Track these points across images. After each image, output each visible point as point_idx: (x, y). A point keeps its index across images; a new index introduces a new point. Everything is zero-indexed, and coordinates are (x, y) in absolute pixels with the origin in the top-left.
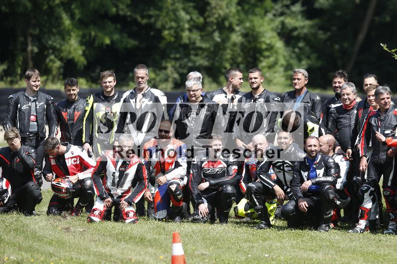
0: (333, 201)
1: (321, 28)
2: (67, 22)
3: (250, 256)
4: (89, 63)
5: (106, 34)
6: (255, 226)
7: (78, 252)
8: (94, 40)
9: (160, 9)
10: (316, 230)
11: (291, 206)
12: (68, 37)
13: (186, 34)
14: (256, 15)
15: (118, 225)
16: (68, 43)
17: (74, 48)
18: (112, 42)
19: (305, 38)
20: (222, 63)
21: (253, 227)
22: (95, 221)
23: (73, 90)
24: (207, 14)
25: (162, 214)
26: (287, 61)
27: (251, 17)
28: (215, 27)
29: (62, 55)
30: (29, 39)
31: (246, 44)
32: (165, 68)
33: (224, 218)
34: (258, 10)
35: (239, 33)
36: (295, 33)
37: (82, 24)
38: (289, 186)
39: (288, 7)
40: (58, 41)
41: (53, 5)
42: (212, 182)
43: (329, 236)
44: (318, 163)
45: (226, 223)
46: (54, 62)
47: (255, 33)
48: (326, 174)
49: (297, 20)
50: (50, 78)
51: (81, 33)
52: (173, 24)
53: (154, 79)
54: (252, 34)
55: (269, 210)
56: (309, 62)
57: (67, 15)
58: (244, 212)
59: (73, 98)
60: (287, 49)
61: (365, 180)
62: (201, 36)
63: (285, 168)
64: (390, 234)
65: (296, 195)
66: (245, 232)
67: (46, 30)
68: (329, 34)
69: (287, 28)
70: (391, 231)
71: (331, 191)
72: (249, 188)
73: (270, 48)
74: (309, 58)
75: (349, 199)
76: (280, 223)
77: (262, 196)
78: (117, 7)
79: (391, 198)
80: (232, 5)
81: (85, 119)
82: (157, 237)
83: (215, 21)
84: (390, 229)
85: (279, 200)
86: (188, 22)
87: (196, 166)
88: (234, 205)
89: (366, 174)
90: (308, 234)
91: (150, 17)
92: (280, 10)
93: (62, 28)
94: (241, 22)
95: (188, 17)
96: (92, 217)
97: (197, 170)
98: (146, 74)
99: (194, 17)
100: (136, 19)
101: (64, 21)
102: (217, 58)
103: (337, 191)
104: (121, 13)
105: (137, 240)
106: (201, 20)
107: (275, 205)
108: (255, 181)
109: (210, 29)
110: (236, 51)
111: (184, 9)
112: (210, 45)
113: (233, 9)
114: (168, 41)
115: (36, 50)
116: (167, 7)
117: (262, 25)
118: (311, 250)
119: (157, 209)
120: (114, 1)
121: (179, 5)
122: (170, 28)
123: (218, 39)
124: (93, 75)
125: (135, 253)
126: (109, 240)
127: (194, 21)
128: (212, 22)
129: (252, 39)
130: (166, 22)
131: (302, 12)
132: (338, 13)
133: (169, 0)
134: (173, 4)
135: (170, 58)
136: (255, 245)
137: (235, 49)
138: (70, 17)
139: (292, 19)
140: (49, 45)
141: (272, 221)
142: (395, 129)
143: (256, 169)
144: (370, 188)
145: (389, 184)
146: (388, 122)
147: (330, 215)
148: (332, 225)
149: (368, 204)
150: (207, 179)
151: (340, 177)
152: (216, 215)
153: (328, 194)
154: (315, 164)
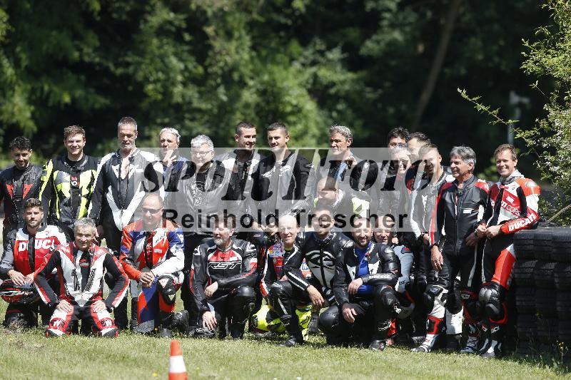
0: (391, 307)
1: (368, 84)
2: (9, 71)
3: (275, 379)
4: (40, 129)
5: (65, 89)
6: (281, 343)
7: (35, 373)
8: (48, 96)
9: (142, 54)
11: (332, 315)
12: (11, 93)
13: (178, 89)
14: (277, 64)
15: (90, 341)
16: (9, 101)
17: (19, 108)
18: (73, 99)
19: (347, 98)
20: (228, 132)
21: (279, 344)
22: (56, 336)
24: (208, 62)
25: (148, 325)
26: (320, 129)
27: (270, 66)
28: (219, 80)
29: (2, 117)
31: (263, 104)
34: (279, 57)
35: (254, 90)
36: (333, 91)
37: (31, 74)
38: (330, 287)
39: (322, 53)
42: (223, 281)
43: (386, 355)
44: (371, 255)
45: (242, 338)
47: (275, 90)
48: (383, 269)
49: (336, 72)
51: (29, 87)
52: (160, 75)
54: (272, 91)
55: (301, 321)
57: (9, 61)
58: (266, 324)
59: (23, 165)
60: (321, 113)
61: (436, 279)
62: (200, 92)
63: (324, 262)
64: (468, 353)
65: (340, 299)
68: (380, 91)
69: (321, 84)
70: (470, 350)
71: (388, 293)
72: (273, 291)
73: (298, 110)
75: (412, 306)
76: (316, 339)
77: (292, 300)
78: (80, 50)
79: (472, 303)
80: (243, 49)
81: (41, 193)
82: (145, 354)
83: (220, 72)
84: (469, 347)
85: (315, 306)
86: (182, 72)
87: (199, 259)
90: (354, 353)
91: (127, 64)
92: (311, 58)
93: (2, 79)
94: (256, 74)
95: (181, 66)
96: (52, 330)
97: (200, 265)
98: (134, 131)
99: (190, 66)
100: (107, 68)
101: (5, 70)
102: (222, 125)
103: (397, 295)
104: (87, 59)
105: (116, 359)
106: (200, 70)
107: (309, 314)
109: (212, 83)
111: (176, 54)
112: (213, 105)
113: (246, 56)
114: (153, 99)
116: (152, 52)
117: (286, 79)
118: (361, 372)
120: (77, 42)
121: (169, 49)
122: (156, 82)
123: (224, 98)
124: (46, 147)
125: (116, 374)
126: (78, 358)
127: (190, 72)
128: (215, 73)
129: (271, 99)
130: (150, 73)
131: (342, 61)
132: (393, 63)
133: (155, 41)
134: (160, 47)
135: (156, 123)
136: (283, 365)
137: (248, 112)
138: (13, 64)
139: (328, 70)
141: (305, 335)
142: (476, 208)
143: (283, 264)
144: (442, 290)
145: (469, 284)
146: (468, 198)
147: (386, 327)
148: (389, 342)
149: (439, 311)
150: (214, 277)
151: (401, 276)
152: (227, 328)
153: (385, 297)
154: (367, 256)
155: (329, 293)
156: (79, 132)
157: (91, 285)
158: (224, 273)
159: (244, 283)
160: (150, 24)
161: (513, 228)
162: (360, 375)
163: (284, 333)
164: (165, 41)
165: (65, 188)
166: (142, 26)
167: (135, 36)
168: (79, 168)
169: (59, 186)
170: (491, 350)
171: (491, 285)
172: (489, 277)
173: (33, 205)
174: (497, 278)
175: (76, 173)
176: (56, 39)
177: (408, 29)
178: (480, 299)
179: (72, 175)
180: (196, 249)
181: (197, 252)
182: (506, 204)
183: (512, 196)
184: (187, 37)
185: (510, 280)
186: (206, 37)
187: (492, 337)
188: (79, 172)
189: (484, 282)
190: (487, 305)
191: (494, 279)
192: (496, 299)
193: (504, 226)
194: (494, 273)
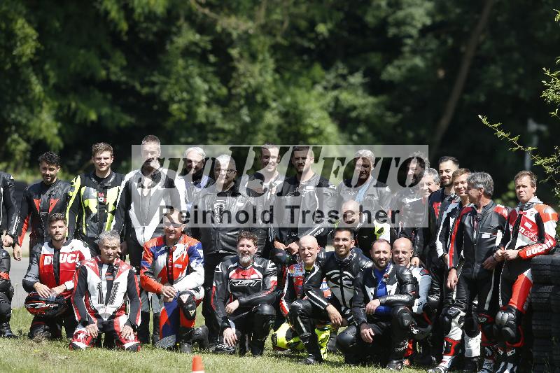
0: (408, 328)
1: (390, 108)
2: (38, 88)
4: (66, 146)
5: (91, 107)
6: (300, 361)
8: (75, 114)
9: (167, 74)
11: (350, 335)
12: (39, 109)
13: (202, 110)
14: (300, 87)
15: (113, 354)
16: (37, 116)
17: (47, 124)
18: (100, 117)
19: (367, 121)
21: (298, 362)
22: (80, 348)
24: (232, 83)
25: (170, 340)
27: (292, 89)
28: (242, 102)
29: (29, 133)
31: (285, 126)
33: (258, 349)
34: (302, 80)
35: (276, 112)
36: (354, 114)
37: (58, 91)
38: (349, 307)
39: (344, 77)
40: (25, 114)
41: (20, 64)
42: (243, 299)
44: (389, 276)
46: (18, 143)
47: (297, 112)
48: (401, 291)
49: (357, 96)
50: (12, 165)
51: (56, 104)
52: (185, 95)
54: (294, 114)
55: (319, 340)
57: (38, 78)
58: (286, 342)
59: (50, 180)
60: (341, 135)
61: (453, 301)
62: (223, 113)
63: (344, 281)
65: (358, 319)
67: (8, 98)
68: (400, 116)
69: (342, 106)
70: (485, 372)
71: (405, 314)
72: (293, 309)
73: (319, 133)
75: (430, 327)
76: (335, 358)
77: (311, 319)
78: (107, 69)
79: (489, 326)
80: (267, 72)
81: (68, 208)
82: (167, 369)
83: (243, 93)
84: (486, 369)
85: (333, 326)
86: (206, 93)
87: (220, 277)
88: (272, 332)
89: (455, 293)
90: (372, 372)
91: (153, 84)
92: (333, 81)
93: (30, 97)
94: (279, 96)
95: (206, 87)
96: (76, 343)
97: (221, 282)
99: (215, 87)
100: (133, 87)
101: (34, 86)
103: (414, 315)
104: (113, 78)
106: (224, 91)
107: (328, 333)
108: (302, 298)
109: (236, 104)
110: (271, 136)
111: (201, 75)
112: (236, 126)
113: (269, 79)
114: (177, 118)
116: (178, 72)
117: (308, 101)
120: (104, 61)
121: (194, 70)
122: (180, 101)
123: (247, 119)
124: (72, 163)
127: (214, 93)
128: (239, 95)
129: (293, 121)
130: (175, 92)
131: (363, 85)
132: (414, 88)
133: (181, 62)
134: (185, 68)
137: (270, 133)
138: (41, 82)
139: (350, 93)
140: (13, 119)
141: (324, 354)
142: (495, 233)
143: (304, 283)
144: (459, 313)
145: (487, 307)
146: (486, 222)
147: (403, 348)
148: (406, 362)
149: (456, 333)
150: (236, 294)
151: (419, 297)
152: (247, 345)
153: (402, 318)
154: (385, 277)
155: (348, 312)
156: (107, 150)
157: (114, 298)
158: (245, 290)
159: (263, 301)
160: (176, 45)
161: (530, 254)
163: (303, 351)
164: (190, 62)
165: (92, 204)
166: (168, 47)
167: (161, 57)
168: (106, 185)
169: (86, 202)
171: (507, 309)
172: (507, 301)
173: (57, 219)
174: (515, 302)
175: (103, 190)
176: (84, 58)
177: (429, 55)
178: (497, 323)
179: (100, 192)
180: (217, 267)
181: (218, 269)
182: (524, 229)
183: (529, 221)
184: (212, 58)
185: (526, 304)
186: (230, 58)
187: (508, 360)
188: (107, 188)
189: (501, 306)
190: (504, 329)
191: (511, 303)
192: (513, 322)
193: (522, 251)
194: (511, 297)
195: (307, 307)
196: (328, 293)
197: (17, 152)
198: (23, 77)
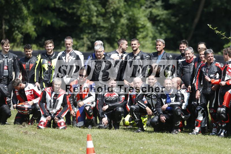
0: (180, 116)
1: (173, 15)
2: (25, 12)
3: (132, 148)
4: (38, 35)
5: (48, 19)
6: (135, 131)
7: (32, 146)
8: (41, 22)
9: (79, 4)
10: (171, 133)
11: (156, 119)
12: (26, 20)
13: (94, 19)
14: (135, 8)
16: (26, 24)
17: (30, 27)
18: (52, 23)
19: (164, 21)
20: (115, 36)
22: (41, 128)
23: (29, 51)
24: (107, 7)
25: (81, 123)
26: (153, 34)
27: (132, 9)
28: (111, 15)
29: (23, 31)
30: (4, 22)
31: (129, 24)
32: (83, 39)
33: (117, 126)
34: (136, 5)
35: (125, 18)
36: (158, 18)
37: (34, 13)
38: (155, 107)
39: (154, 3)
40: (20, 23)
41: (17, 2)
42: (110, 105)
43: (178, 136)
45: (118, 129)
46: (18, 35)
47: (134, 18)
48: (176, 100)
49: (159, 11)
50: (16, 44)
51: (33, 18)
52: (87, 13)
53: (76, 45)
55: (143, 122)
56: (166, 35)
57: (25, 7)
58: (129, 123)
59: (29, 56)
60: (153, 27)
61: (199, 104)
62: (104, 20)
63: (153, 97)
64: (213, 135)
65: (159, 113)
66: (129, 134)
67: (13, 16)
68: (178, 18)
69: (153, 15)
70: (214, 134)
71: (179, 110)
72: (131, 109)
73: (144, 27)
74: (166, 32)
75: (190, 115)
76: (149, 129)
77: (139, 113)
78: (54, 3)
79: (214, 114)
80: (121, 2)
81: (36, 68)
82: (78, 137)
83: (112, 11)
84: (213, 132)
85: (149, 115)
86: (96, 11)
87: (101, 96)
89: (199, 100)
90: (165, 135)
91: (74, 8)
92: (149, 5)
93: (23, 15)
94: (126, 12)
95: (96, 9)
96: (40, 126)
97: (101, 98)
98: (72, 42)
99: (99, 9)
100: (65, 10)
102: (113, 33)
103: (182, 110)
104: (57, 6)
105: (66, 139)
106: (103, 10)
107: (147, 119)
108: (135, 104)
109: (108, 16)
110: (124, 29)
111: (93, 4)
112: (109, 25)
113: (122, 4)
114: (84, 22)
115: (7, 28)
116: (84, 3)
117: (139, 13)
118: (168, 145)
119: (78, 121)
121: (91, 2)
122: (85, 15)
123: (113, 22)
124: (40, 42)
125: (65, 146)
126: (50, 139)
127: (99, 11)
128: (110, 12)
129: (133, 22)
130: (83, 12)
131: (162, 6)
132: (183, 7)
134: (87, 1)
135: (85, 33)
136: (135, 142)
137: (123, 27)
138: (27, 9)
139: (156, 10)
140: (15, 25)
141: (145, 127)
142: (216, 74)
143: (136, 98)
145: (213, 106)
146: (212, 70)
147: (178, 124)
149: (200, 118)
150: (107, 103)
151: (184, 102)
152: (112, 124)
153: (177, 112)
154: (170, 95)
155: (154, 110)
156: (51, 43)
157: (56, 106)
158: (111, 102)
159: (119, 106)
162: (167, 146)
165: (46, 66)
168: (51, 58)
169: (43, 65)
170: (222, 134)
171: (222, 107)
174: (225, 103)
175: (50, 60)
178: (218, 113)
179: (49, 61)
182: (228, 72)
183: (230, 69)
187: (223, 128)
188: (52, 59)
189: (219, 105)
190: (221, 115)
191: (224, 104)
192: (225, 112)
193: (227, 82)
194: (223, 102)
195: (137, 108)
196: (146, 102)
197: (18, 39)
198: (19, 7)
